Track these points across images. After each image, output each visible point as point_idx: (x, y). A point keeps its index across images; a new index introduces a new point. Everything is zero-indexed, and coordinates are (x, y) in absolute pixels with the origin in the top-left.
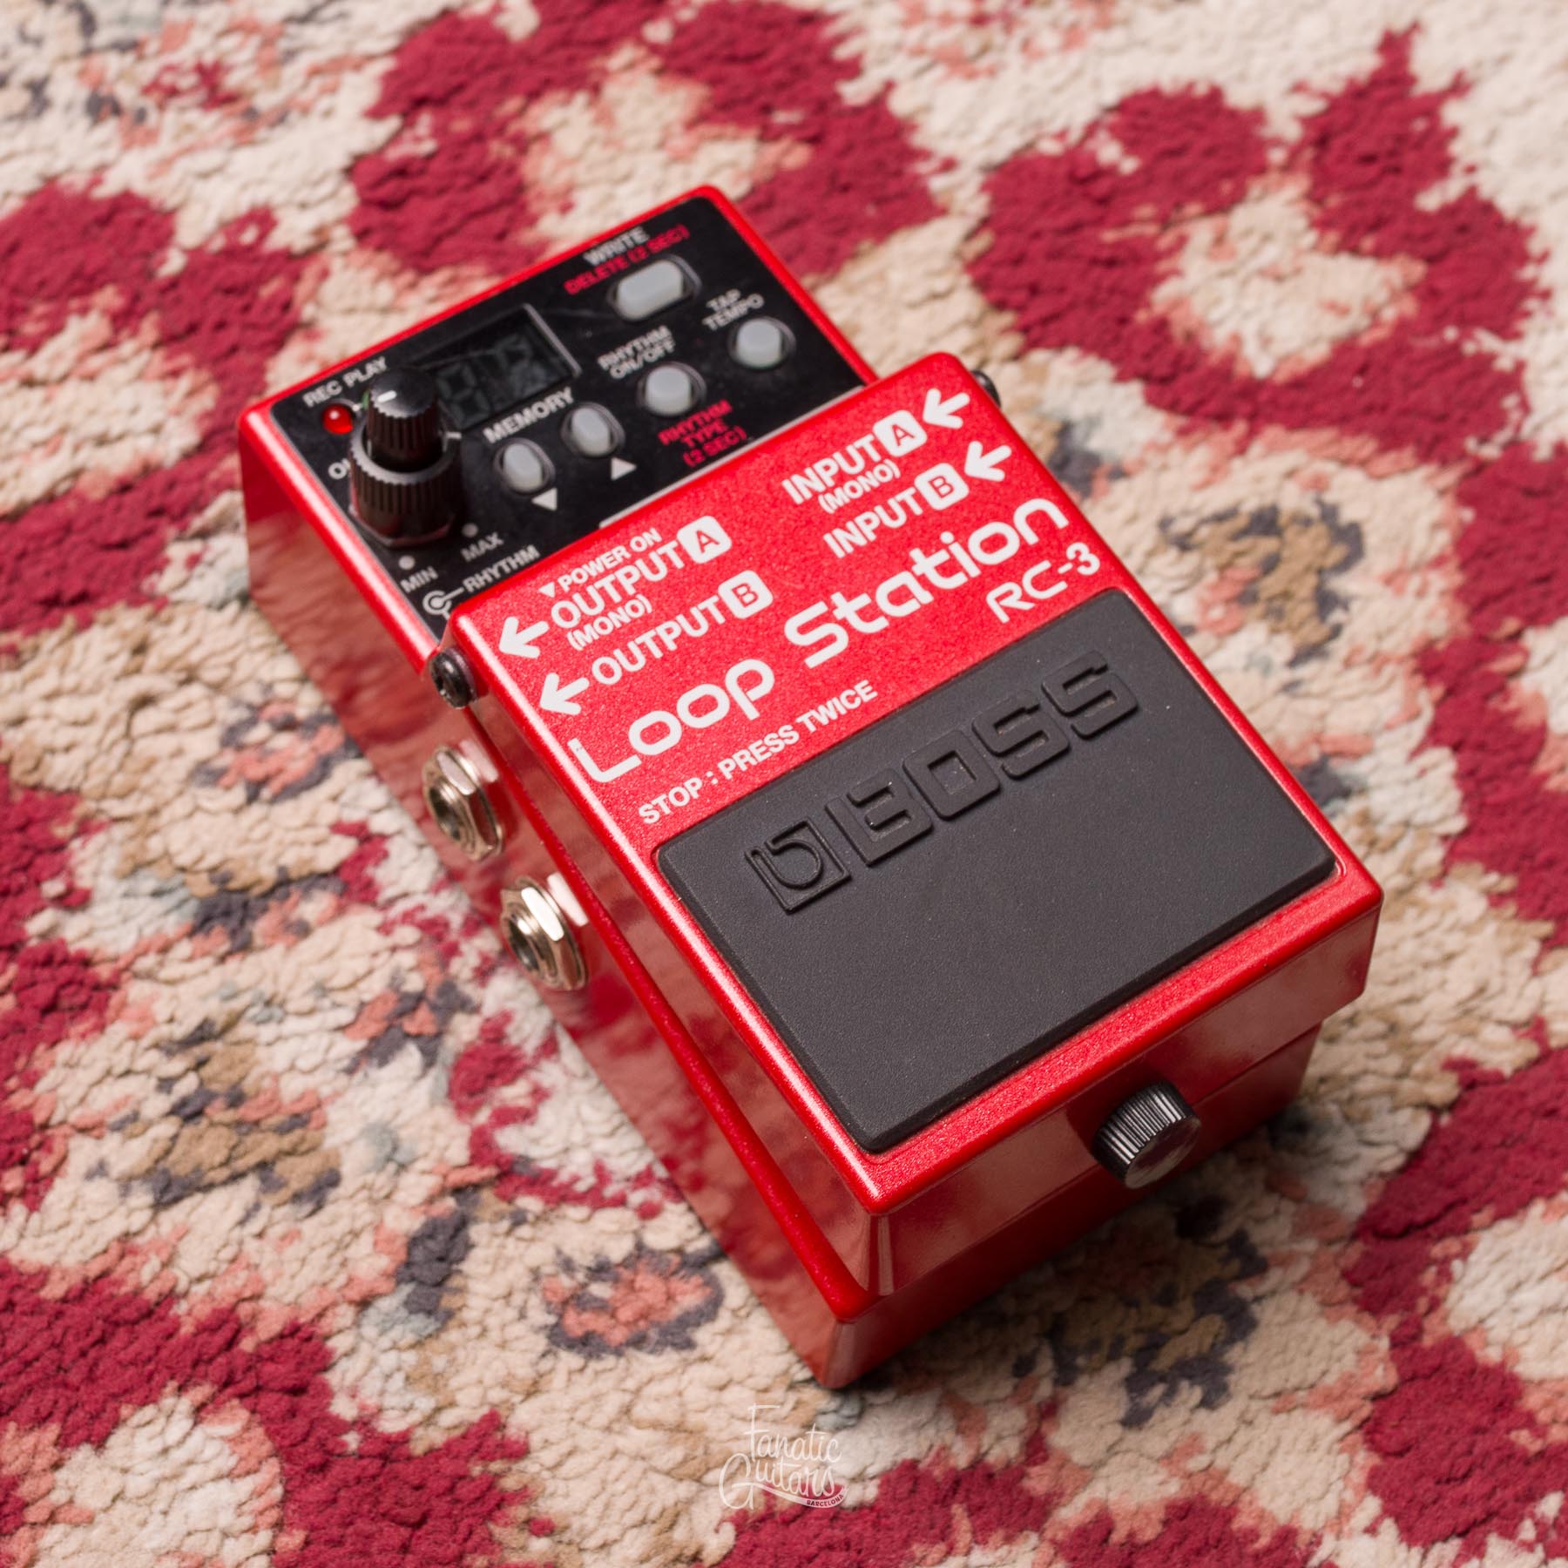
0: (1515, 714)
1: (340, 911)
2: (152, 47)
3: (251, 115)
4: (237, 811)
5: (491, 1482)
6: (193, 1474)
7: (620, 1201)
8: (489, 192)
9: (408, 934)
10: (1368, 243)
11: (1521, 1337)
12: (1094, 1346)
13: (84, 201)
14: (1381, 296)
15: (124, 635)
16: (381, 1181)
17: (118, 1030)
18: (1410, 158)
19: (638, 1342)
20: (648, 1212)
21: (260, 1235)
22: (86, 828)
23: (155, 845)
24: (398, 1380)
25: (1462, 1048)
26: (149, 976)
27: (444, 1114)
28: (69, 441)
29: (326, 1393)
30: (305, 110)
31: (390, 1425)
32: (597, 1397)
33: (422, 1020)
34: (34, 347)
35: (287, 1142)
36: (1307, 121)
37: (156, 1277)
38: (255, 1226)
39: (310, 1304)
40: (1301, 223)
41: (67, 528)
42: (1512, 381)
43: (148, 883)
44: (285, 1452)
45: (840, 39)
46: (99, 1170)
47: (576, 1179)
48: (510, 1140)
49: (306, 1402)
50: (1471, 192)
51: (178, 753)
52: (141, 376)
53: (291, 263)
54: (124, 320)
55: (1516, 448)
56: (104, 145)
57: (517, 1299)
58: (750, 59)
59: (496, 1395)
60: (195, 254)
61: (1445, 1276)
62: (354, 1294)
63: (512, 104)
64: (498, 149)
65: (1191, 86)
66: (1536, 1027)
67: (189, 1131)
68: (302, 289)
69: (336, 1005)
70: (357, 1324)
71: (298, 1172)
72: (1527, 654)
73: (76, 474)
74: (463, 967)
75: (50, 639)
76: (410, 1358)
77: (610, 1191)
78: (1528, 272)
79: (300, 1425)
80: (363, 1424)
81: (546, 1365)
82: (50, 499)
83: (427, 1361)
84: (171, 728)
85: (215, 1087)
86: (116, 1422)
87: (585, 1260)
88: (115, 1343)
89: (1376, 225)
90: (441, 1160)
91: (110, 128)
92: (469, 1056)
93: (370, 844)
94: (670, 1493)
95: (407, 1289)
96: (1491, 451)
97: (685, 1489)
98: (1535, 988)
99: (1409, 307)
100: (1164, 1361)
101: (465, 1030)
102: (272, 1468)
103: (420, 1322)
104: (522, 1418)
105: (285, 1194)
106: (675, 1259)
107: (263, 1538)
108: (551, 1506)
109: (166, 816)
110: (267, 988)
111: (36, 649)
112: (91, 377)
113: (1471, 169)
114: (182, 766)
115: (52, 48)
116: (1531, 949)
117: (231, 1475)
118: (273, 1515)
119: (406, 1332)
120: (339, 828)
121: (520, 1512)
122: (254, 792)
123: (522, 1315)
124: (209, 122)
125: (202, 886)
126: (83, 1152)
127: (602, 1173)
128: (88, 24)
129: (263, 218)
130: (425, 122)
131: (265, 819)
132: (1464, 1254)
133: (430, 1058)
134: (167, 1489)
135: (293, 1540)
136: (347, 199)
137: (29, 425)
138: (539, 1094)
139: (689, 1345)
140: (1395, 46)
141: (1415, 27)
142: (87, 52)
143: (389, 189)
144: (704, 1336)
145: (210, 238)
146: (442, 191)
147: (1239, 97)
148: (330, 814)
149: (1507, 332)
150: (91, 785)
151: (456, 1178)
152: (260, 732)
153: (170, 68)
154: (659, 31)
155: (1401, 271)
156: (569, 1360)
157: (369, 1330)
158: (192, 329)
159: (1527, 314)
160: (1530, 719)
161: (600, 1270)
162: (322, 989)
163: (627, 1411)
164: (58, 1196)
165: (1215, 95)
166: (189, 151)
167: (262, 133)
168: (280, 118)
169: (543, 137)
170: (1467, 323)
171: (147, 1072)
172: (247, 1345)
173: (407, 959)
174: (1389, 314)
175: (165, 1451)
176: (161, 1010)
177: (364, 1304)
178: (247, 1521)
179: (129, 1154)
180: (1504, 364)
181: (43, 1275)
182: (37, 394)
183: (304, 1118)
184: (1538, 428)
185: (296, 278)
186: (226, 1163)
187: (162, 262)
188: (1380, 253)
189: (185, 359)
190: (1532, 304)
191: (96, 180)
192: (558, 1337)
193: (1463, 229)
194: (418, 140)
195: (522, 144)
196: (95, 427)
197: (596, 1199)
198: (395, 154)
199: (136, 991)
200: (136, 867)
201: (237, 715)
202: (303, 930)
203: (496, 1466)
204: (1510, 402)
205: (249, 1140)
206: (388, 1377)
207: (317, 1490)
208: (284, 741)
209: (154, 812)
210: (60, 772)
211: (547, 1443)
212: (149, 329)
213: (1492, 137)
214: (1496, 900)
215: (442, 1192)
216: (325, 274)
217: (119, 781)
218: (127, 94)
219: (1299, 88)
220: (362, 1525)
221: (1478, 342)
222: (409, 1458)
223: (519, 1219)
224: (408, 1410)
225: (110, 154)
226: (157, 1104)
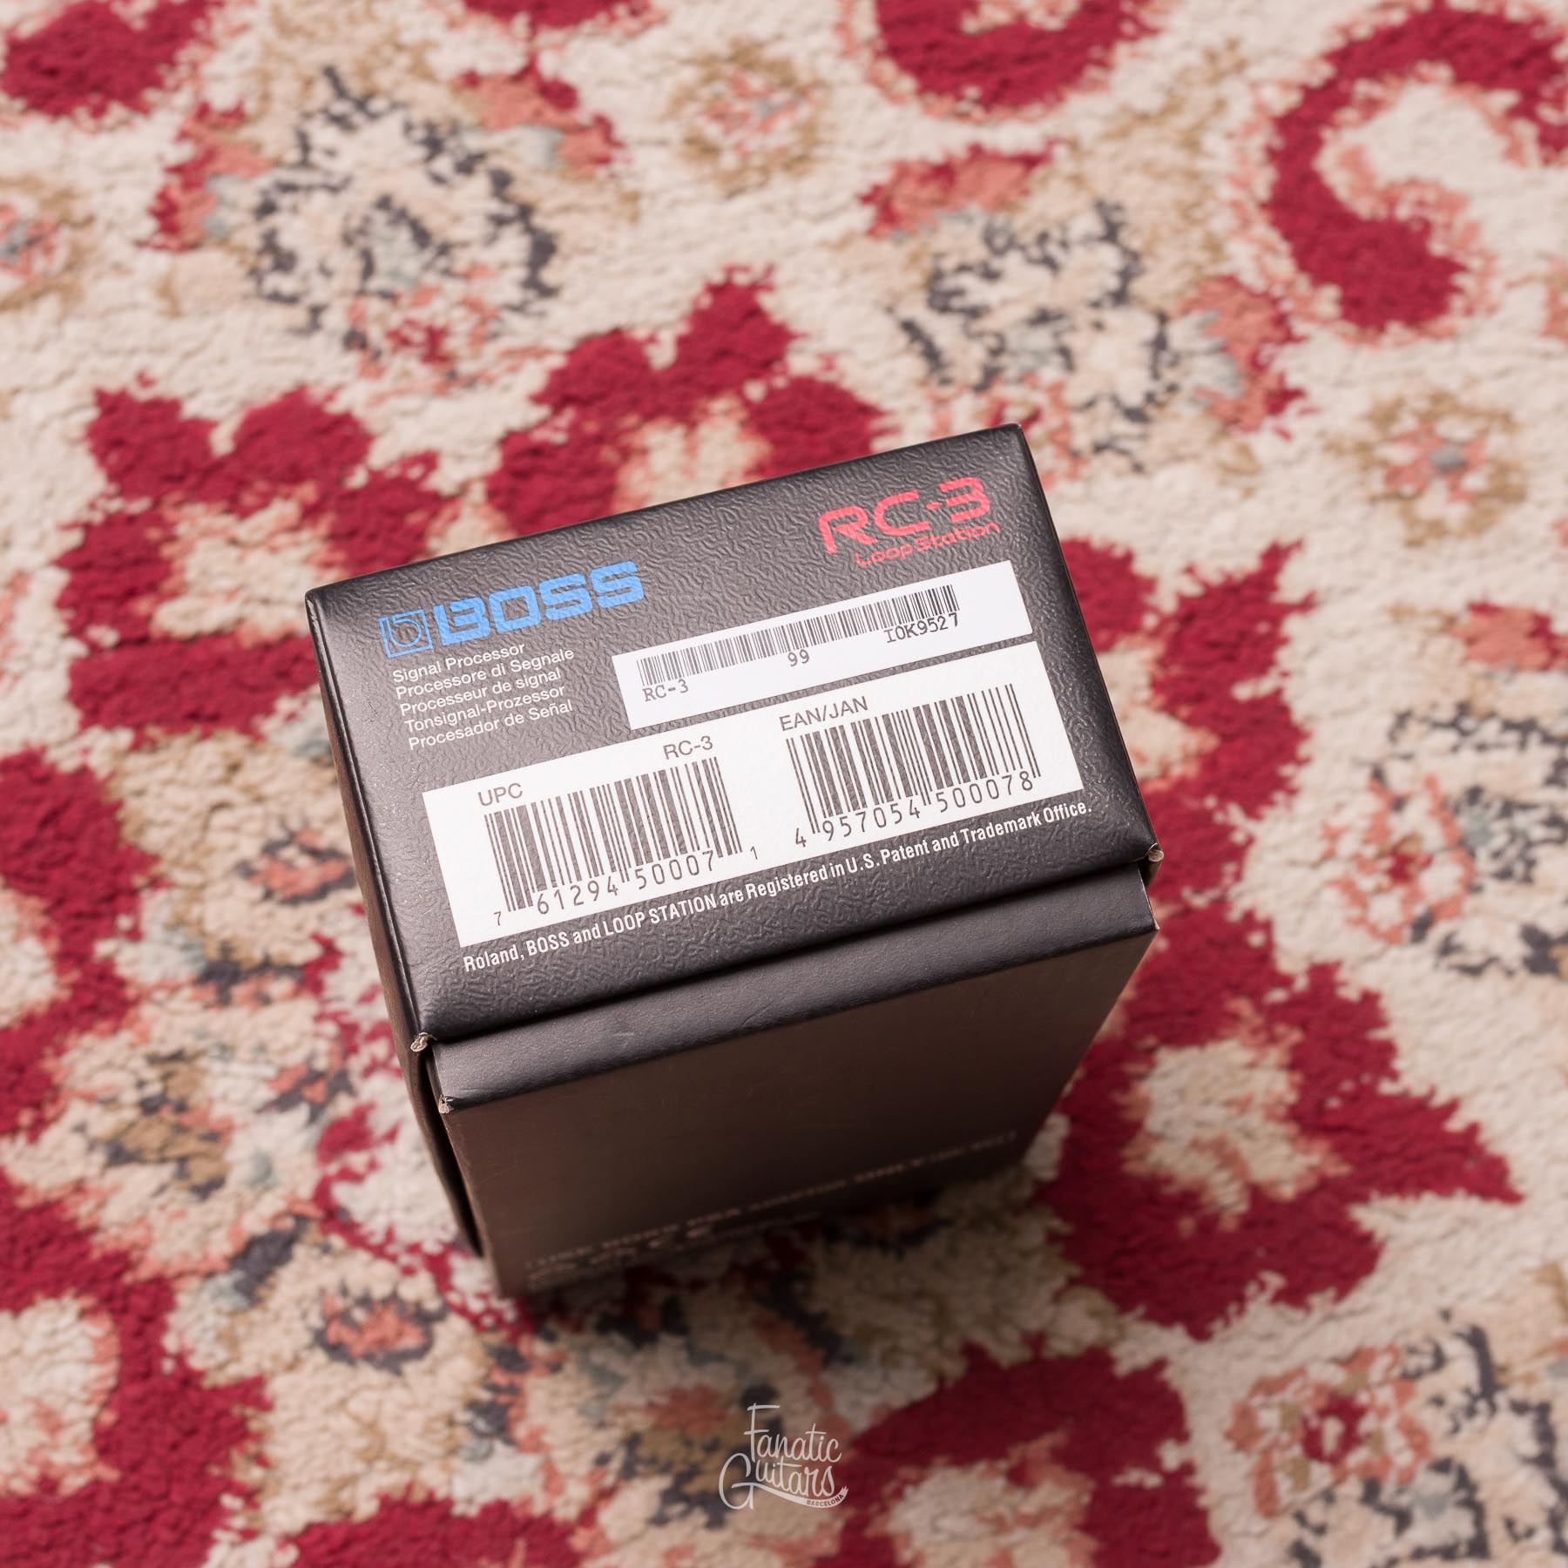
0: (1125, 1107)
1: (296, 994)
2: (405, 301)
3: (452, 377)
4: (254, 904)
5: (242, 1423)
6: (65, 1354)
7: (393, 1259)
8: (589, 485)
9: (330, 1028)
10: (1185, 711)
11: (930, 1550)
12: (653, 1461)
13: (317, 412)
14: (1176, 755)
15: (227, 754)
16: (249, 1195)
17: (125, 1037)
18: (1245, 653)
19: (369, 1357)
20: (408, 1271)
21: (162, 1208)
22: (156, 883)
23: (196, 911)
24: (211, 1335)
25: (980, 1337)
26: (159, 1004)
27: (309, 1159)
28: (243, 595)
29: (163, 1328)
30: (490, 381)
31: (196, 1363)
32: (327, 1389)
33: (318, 1091)
34: (244, 513)
35: (203, 1147)
36: (1184, 601)
37: (90, 1214)
38: (161, 1200)
39: (176, 1265)
40: (1143, 680)
41: (221, 662)
42: (1237, 853)
43: (179, 939)
44: (125, 1357)
45: (882, 432)
46: (80, 1128)
47: (372, 1233)
48: (342, 1193)
49: (150, 1329)
50: (1277, 693)
51: (233, 848)
52: (307, 561)
53: (437, 503)
54: (310, 513)
55: (1221, 904)
56: (345, 370)
57: (305, 1304)
58: (813, 430)
59: (267, 1365)
60: (375, 476)
61: (899, 1494)
62: (204, 1267)
63: (631, 420)
64: (608, 454)
65: (1112, 546)
66: (1036, 1341)
67: (144, 1121)
68: (437, 525)
69: (268, 1062)
70: (200, 1290)
71: (201, 1171)
72: (1152, 1065)
73: (240, 621)
74: (357, 1063)
75: (179, 742)
76: (224, 1322)
77: (391, 1249)
78: (1287, 770)
79: (139, 1344)
80: (180, 1358)
81: (304, 1354)
82: (218, 635)
83: (232, 1328)
84: (235, 829)
85: (173, 1095)
86: (30, 1303)
87: (356, 1291)
88: (51, 1248)
89: (1198, 699)
90: (293, 1192)
91: (353, 358)
92: (338, 1126)
93: (330, 955)
94: (349, 1466)
95: (238, 1275)
96: (1200, 901)
97: (359, 1467)
98: (1049, 1312)
99: (1192, 770)
100: (693, 1488)
101: (343, 1106)
102: (112, 1366)
103: (238, 1300)
104: (278, 1386)
105: (186, 1184)
106: (411, 1309)
107: (91, 1411)
108: (273, 1450)
109: (209, 892)
110: (227, 1039)
111: (168, 746)
112: (274, 550)
113: (1285, 674)
114: (231, 859)
115: (337, 283)
116: (1059, 1282)
117: (88, 1362)
118: (102, 1398)
119: (226, 1304)
120: (317, 938)
121: (252, 1447)
122: (268, 895)
123: (304, 1316)
124: (424, 374)
125: (213, 953)
126: (77, 1111)
127: (390, 1236)
128: (368, 270)
129: (429, 461)
130: (568, 415)
131: (270, 915)
132: (916, 1482)
133: (313, 1117)
134: (45, 1358)
135: (109, 1418)
136: (492, 461)
137: (223, 574)
138: (373, 1166)
139: (398, 1372)
140: (1275, 556)
141: (1298, 545)
142: (361, 293)
143: (525, 463)
144: (410, 1368)
145: (391, 464)
146: (558, 474)
147: (1143, 566)
148: (312, 925)
149: (1252, 812)
150: (170, 854)
151: (299, 1208)
152: (289, 853)
153: (410, 323)
154: (755, 391)
155: (1201, 740)
156: (320, 1356)
157: (205, 1296)
158: (352, 534)
159: (1271, 803)
160: (1131, 1115)
161: (365, 1301)
162: (262, 1048)
163: (343, 1403)
164: (51, 1136)
165: (1128, 558)
166: (400, 393)
167: (455, 390)
168: (471, 382)
169: (644, 452)
170: (1225, 796)
171: (134, 1072)
172: (128, 1278)
173: (323, 1046)
174: (1177, 771)
175: (54, 1333)
176: (157, 1031)
177: (210, 1275)
178: (85, 1396)
179: (104, 1123)
180: (1239, 837)
181: (21, 1190)
182: (234, 553)
183: (217, 1136)
184: (1240, 895)
185: (434, 514)
186: (162, 1149)
187: (351, 474)
188: (1191, 722)
189: (340, 556)
190: (1279, 797)
191: (330, 397)
192: (320, 1339)
193: (1257, 722)
194: (557, 429)
195: (626, 454)
196: (262, 590)
197: (379, 1252)
198: (540, 436)
199: (147, 1011)
200: (177, 923)
201: (277, 833)
202: (264, 1000)
203: (250, 1411)
204: (1230, 868)
205: (180, 1139)
206: (205, 1330)
207: (134, 1390)
208: (304, 862)
209: (202, 887)
210: (152, 840)
211: (285, 1408)
212: (324, 526)
213: (1313, 653)
214: (1053, 1238)
215: (288, 1213)
216: (455, 518)
217: (189, 858)
218: (375, 334)
219: (1190, 570)
220: (154, 1424)
221: (1226, 813)
222: (199, 1389)
223: (326, 1249)
224: (210, 1355)
225: (348, 378)
226: (131, 1096)
